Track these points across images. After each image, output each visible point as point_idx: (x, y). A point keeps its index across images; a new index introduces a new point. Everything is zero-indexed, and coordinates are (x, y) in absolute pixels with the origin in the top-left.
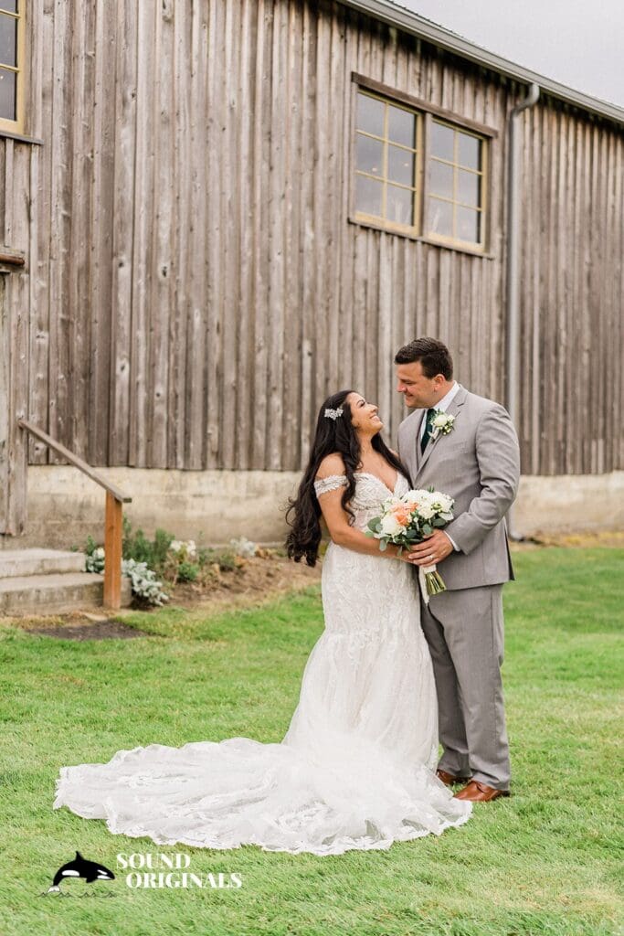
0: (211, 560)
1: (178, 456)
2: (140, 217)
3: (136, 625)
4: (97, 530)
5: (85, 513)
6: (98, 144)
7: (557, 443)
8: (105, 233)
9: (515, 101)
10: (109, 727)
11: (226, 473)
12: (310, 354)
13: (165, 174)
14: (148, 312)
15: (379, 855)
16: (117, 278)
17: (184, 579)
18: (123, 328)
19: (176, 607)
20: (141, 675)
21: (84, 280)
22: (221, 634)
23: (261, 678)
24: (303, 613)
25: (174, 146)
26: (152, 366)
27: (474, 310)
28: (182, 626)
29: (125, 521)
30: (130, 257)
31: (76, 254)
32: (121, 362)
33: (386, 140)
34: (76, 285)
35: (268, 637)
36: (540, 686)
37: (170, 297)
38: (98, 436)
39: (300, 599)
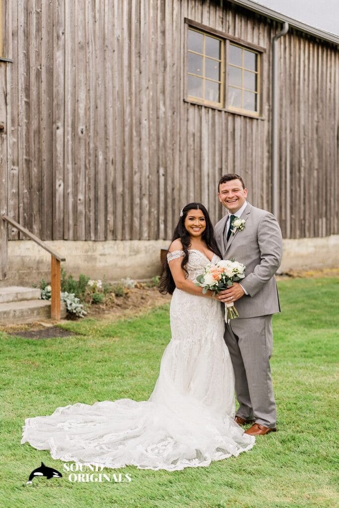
0: (111, 290)
1: (92, 233)
2: (68, 101)
3: (69, 329)
4: (47, 275)
5: (40, 266)
6: (44, 61)
7: (300, 220)
8: (49, 110)
9: (275, 32)
10: (53, 391)
11: (118, 242)
12: (163, 175)
13: (81, 77)
14: (73, 154)
15: (203, 470)
16: (55, 135)
17: (95, 302)
18: (60, 163)
19: (91, 318)
20: (72, 359)
21: (37, 137)
22: (116, 333)
23: (138, 360)
24: (161, 320)
25: (86, 61)
26: (76, 184)
27: (254, 148)
28: (94, 329)
29: (62, 270)
30: (62, 123)
31: (33, 122)
32: (59, 182)
33: (204, 55)
34: (33, 139)
35: (142, 334)
36: (292, 362)
37: (85, 145)
38: (47, 224)
39: (159, 312)
